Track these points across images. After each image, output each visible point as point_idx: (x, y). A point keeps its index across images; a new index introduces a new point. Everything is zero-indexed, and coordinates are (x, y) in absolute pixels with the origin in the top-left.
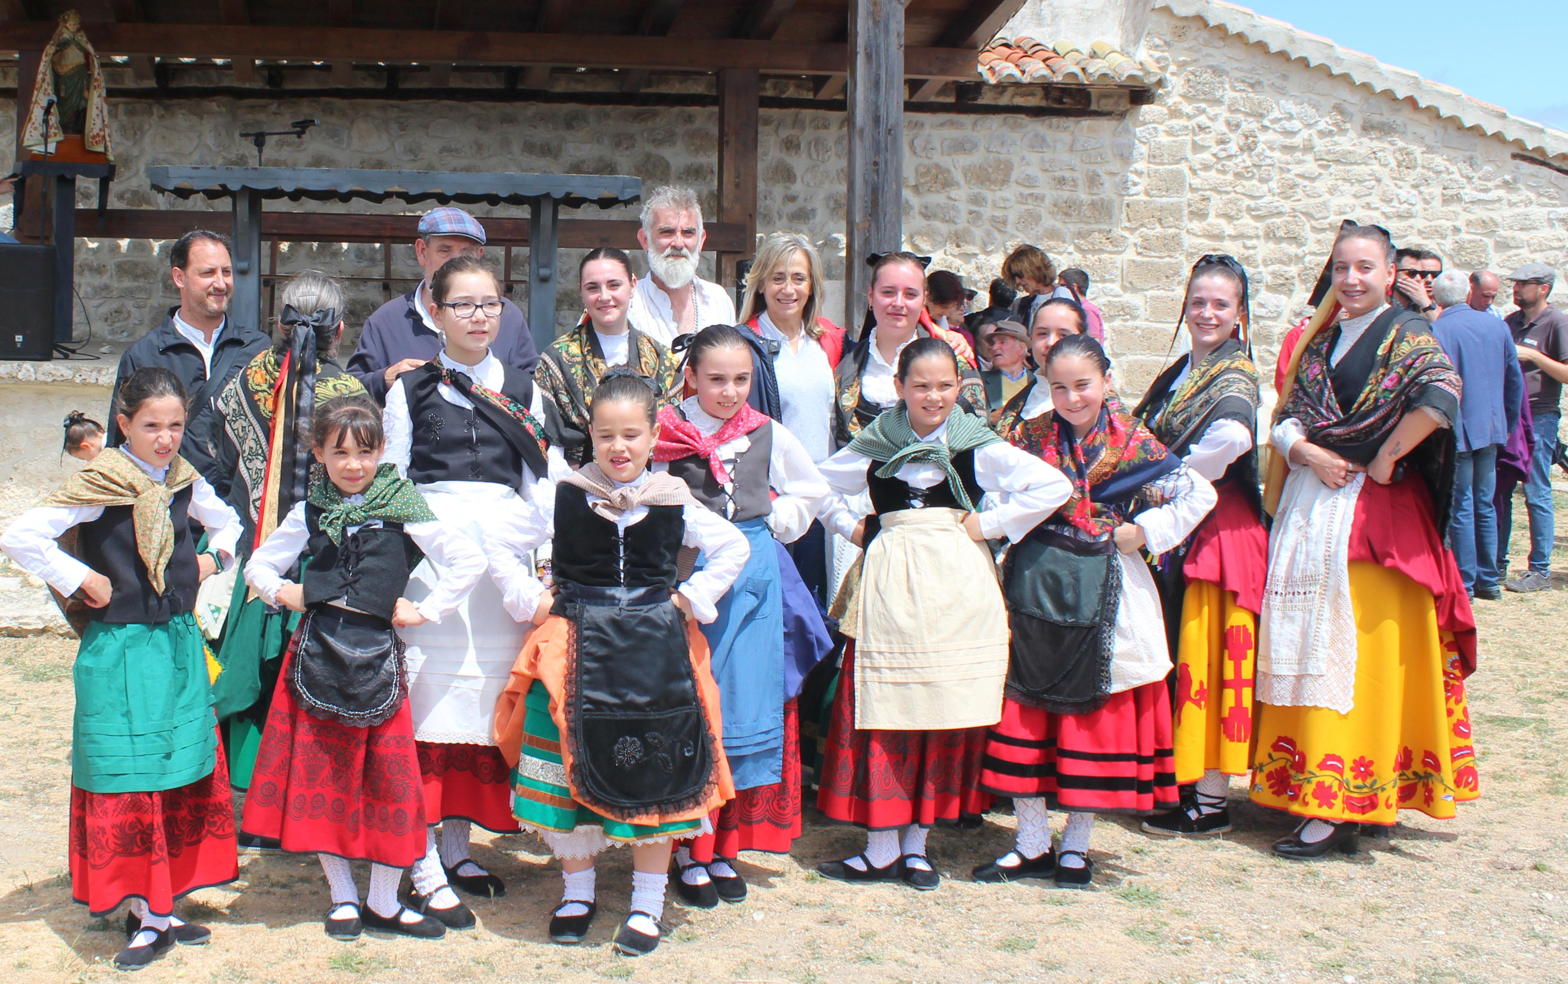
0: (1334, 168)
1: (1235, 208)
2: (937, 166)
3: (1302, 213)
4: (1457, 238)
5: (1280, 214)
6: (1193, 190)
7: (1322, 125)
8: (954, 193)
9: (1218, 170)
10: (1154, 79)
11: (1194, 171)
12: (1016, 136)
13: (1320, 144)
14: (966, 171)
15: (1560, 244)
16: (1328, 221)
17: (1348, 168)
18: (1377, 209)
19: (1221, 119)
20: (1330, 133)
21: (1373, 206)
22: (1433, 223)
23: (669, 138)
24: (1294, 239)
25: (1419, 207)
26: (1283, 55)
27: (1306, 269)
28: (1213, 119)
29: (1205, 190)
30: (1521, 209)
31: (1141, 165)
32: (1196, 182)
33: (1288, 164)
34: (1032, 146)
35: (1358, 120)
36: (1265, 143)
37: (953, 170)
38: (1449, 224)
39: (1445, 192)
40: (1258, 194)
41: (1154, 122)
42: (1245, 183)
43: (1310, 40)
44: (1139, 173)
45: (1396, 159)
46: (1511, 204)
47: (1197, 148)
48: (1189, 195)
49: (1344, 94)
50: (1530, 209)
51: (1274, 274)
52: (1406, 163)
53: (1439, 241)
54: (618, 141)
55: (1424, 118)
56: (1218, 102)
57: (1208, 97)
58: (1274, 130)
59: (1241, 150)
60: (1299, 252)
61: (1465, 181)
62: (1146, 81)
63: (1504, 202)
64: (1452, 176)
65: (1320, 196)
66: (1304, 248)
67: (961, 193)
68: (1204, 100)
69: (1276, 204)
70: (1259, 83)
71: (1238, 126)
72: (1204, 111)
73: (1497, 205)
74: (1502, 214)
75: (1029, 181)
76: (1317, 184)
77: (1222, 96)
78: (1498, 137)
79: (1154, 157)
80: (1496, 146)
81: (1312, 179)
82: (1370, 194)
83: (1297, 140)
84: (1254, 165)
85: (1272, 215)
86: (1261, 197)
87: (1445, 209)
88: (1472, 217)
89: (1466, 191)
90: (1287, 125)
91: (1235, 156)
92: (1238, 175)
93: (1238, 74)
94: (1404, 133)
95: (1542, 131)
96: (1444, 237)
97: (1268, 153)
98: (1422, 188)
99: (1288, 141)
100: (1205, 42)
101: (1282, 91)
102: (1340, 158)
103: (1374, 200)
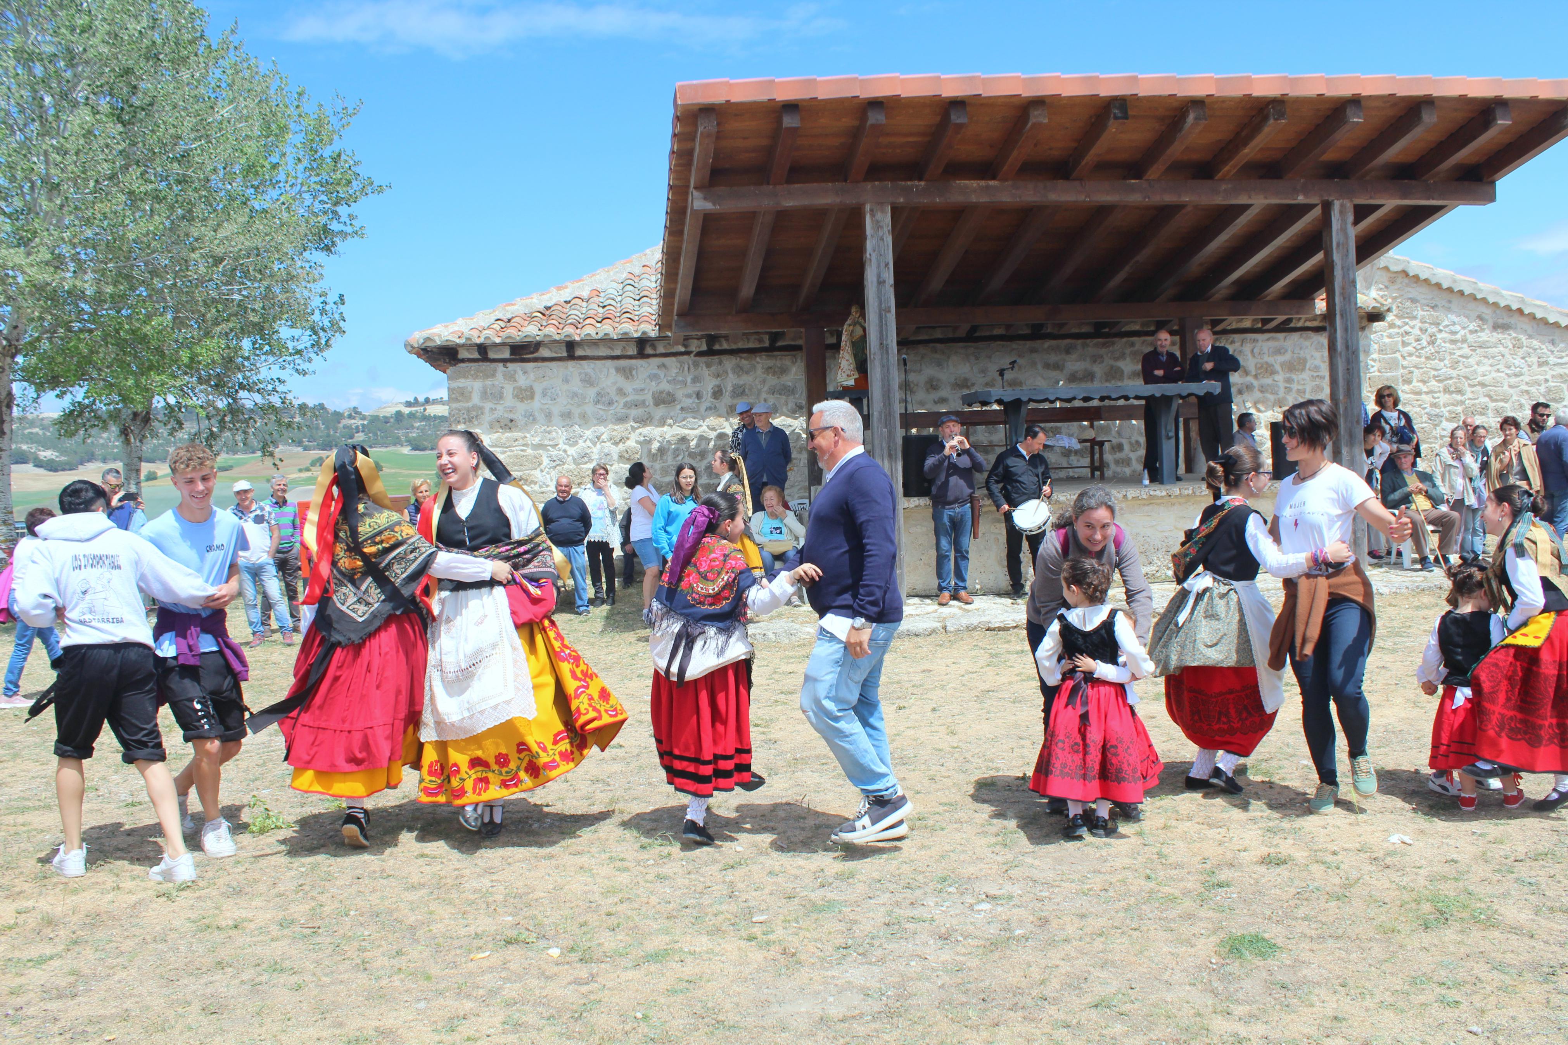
0: (1478, 351)
1: (1427, 376)
2: (1267, 363)
3: (1463, 377)
4: (1548, 386)
5: (1451, 378)
6: (1404, 368)
7: (1471, 327)
8: (1276, 377)
9: (1416, 356)
10: (1386, 308)
11: (1404, 357)
12: (1307, 343)
13: (1471, 338)
14: (1282, 365)
16: (1477, 380)
17: (1486, 350)
18: (1503, 372)
19: (1417, 327)
20: (1476, 331)
21: (1501, 370)
22: (1534, 378)
23: (1123, 356)
24: (1460, 392)
25: (1526, 369)
26: (1450, 290)
28: (1412, 328)
29: (1411, 367)
31: (1375, 356)
32: (1405, 363)
33: (1454, 350)
34: (1316, 349)
35: (1490, 322)
36: (1441, 339)
37: (1275, 365)
38: (1542, 378)
39: (1539, 360)
40: (1439, 368)
41: (1381, 331)
42: (1431, 362)
43: (1464, 281)
44: (1374, 360)
45: (1512, 343)
47: (1404, 344)
48: (1402, 371)
49: (1482, 309)
51: (1449, 411)
52: (1517, 346)
54: (1095, 359)
55: (1526, 320)
56: (1415, 318)
57: (1410, 315)
58: (1446, 332)
59: (1429, 344)
61: (1549, 353)
62: (1382, 309)
64: (1542, 351)
65: (1472, 367)
67: (1280, 377)
68: (1407, 318)
69: (1449, 373)
70: (1436, 306)
71: (1426, 331)
72: (1407, 324)
75: (1316, 368)
76: (1470, 360)
77: (1417, 315)
81: (1467, 358)
82: (1499, 364)
83: (1458, 337)
84: (1436, 352)
85: (1447, 379)
86: (1440, 370)
87: (1538, 370)
88: (1553, 373)
90: (1452, 328)
91: (1426, 347)
92: (1427, 358)
93: (1425, 302)
94: (1516, 328)
96: (1541, 386)
97: (1443, 345)
98: (1527, 359)
99: (1453, 337)
100: (1407, 285)
101: (1449, 310)
102: (1482, 345)
103: (1501, 367)
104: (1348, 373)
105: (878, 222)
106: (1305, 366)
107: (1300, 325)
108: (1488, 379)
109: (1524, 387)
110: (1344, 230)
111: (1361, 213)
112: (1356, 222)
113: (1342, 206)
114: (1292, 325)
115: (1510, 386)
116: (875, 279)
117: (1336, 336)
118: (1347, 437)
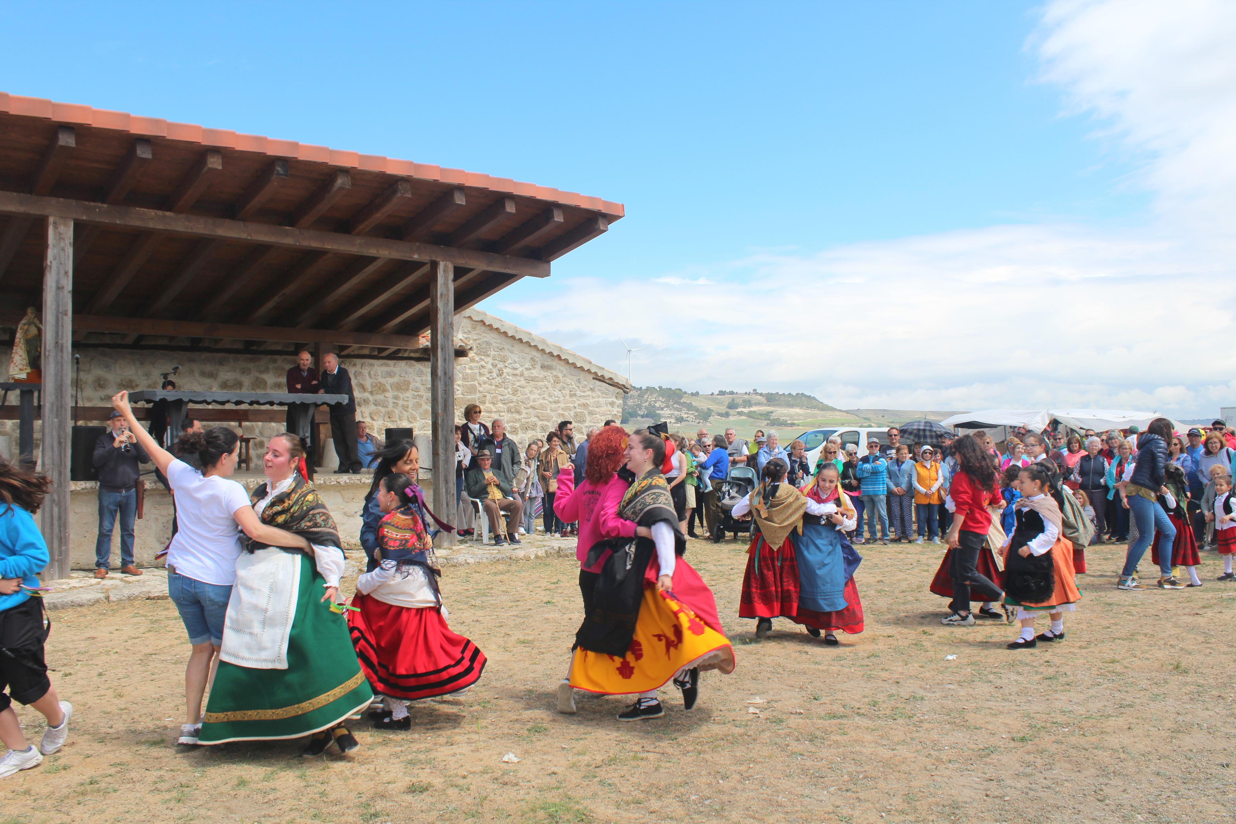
0: (532, 383)
1: (495, 400)
2: (380, 383)
3: (520, 402)
4: (575, 411)
5: (512, 402)
6: (480, 392)
7: (527, 366)
8: (387, 394)
9: (489, 384)
10: (469, 347)
11: (480, 385)
12: (411, 370)
13: (526, 373)
14: (392, 385)
17: (536, 383)
18: (547, 400)
19: (490, 363)
20: (530, 369)
21: (545, 398)
22: (567, 405)
23: (266, 370)
24: (518, 412)
25: (561, 399)
26: (513, 337)
27: (522, 424)
28: (487, 363)
29: (484, 392)
30: (596, 399)
31: (459, 382)
32: (481, 389)
33: (515, 381)
35: (540, 364)
36: (506, 373)
38: (572, 405)
39: (570, 392)
40: (504, 394)
41: (465, 364)
42: (499, 389)
43: (523, 332)
44: (459, 385)
45: (553, 379)
46: (593, 397)
47: (481, 374)
48: (477, 395)
49: (534, 353)
50: (599, 399)
51: (511, 426)
52: (557, 381)
53: (569, 412)
54: (244, 371)
55: (562, 363)
56: (489, 356)
57: (485, 354)
58: (509, 368)
59: (498, 376)
61: (576, 388)
62: (466, 348)
63: (591, 396)
64: (573, 386)
65: (527, 395)
66: (522, 416)
67: (390, 394)
68: (483, 356)
69: (511, 398)
70: (504, 348)
71: (496, 366)
72: (483, 360)
73: (588, 398)
74: (590, 401)
75: (417, 390)
76: (525, 390)
77: (490, 354)
78: (589, 371)
80: (588, 374)
81: (523, 387)
82: (544, 394)
83: (518, 372)
84: (503, 382)
85: (510, 402)
87: (570, 399)
88: (580, 403)
90: (514, 365)
91: (495, 378)
92: (496, 386)
93: (496, 345)
94: (556, 369)
95: (603, 369)
96: (570, 410)
97: (507, 377)
98: (562, 391)
99: (515, 372)
100: (484, 332)
101: (512, 352)
102: (533, 379)
103: (546, 396)
104: (446, 393)
105: (60, 234)
106: (409, 387)
107: (406, 355)
108: (537, 404)
109: (561, 412)
110: (446, 284)
111: (459, 272)
112: (455, 280)
113: (446, 266)
114: (400, 355)
115: (552, 411)
116: (54, 285)
117: (437, 366)
118: (443, 442)
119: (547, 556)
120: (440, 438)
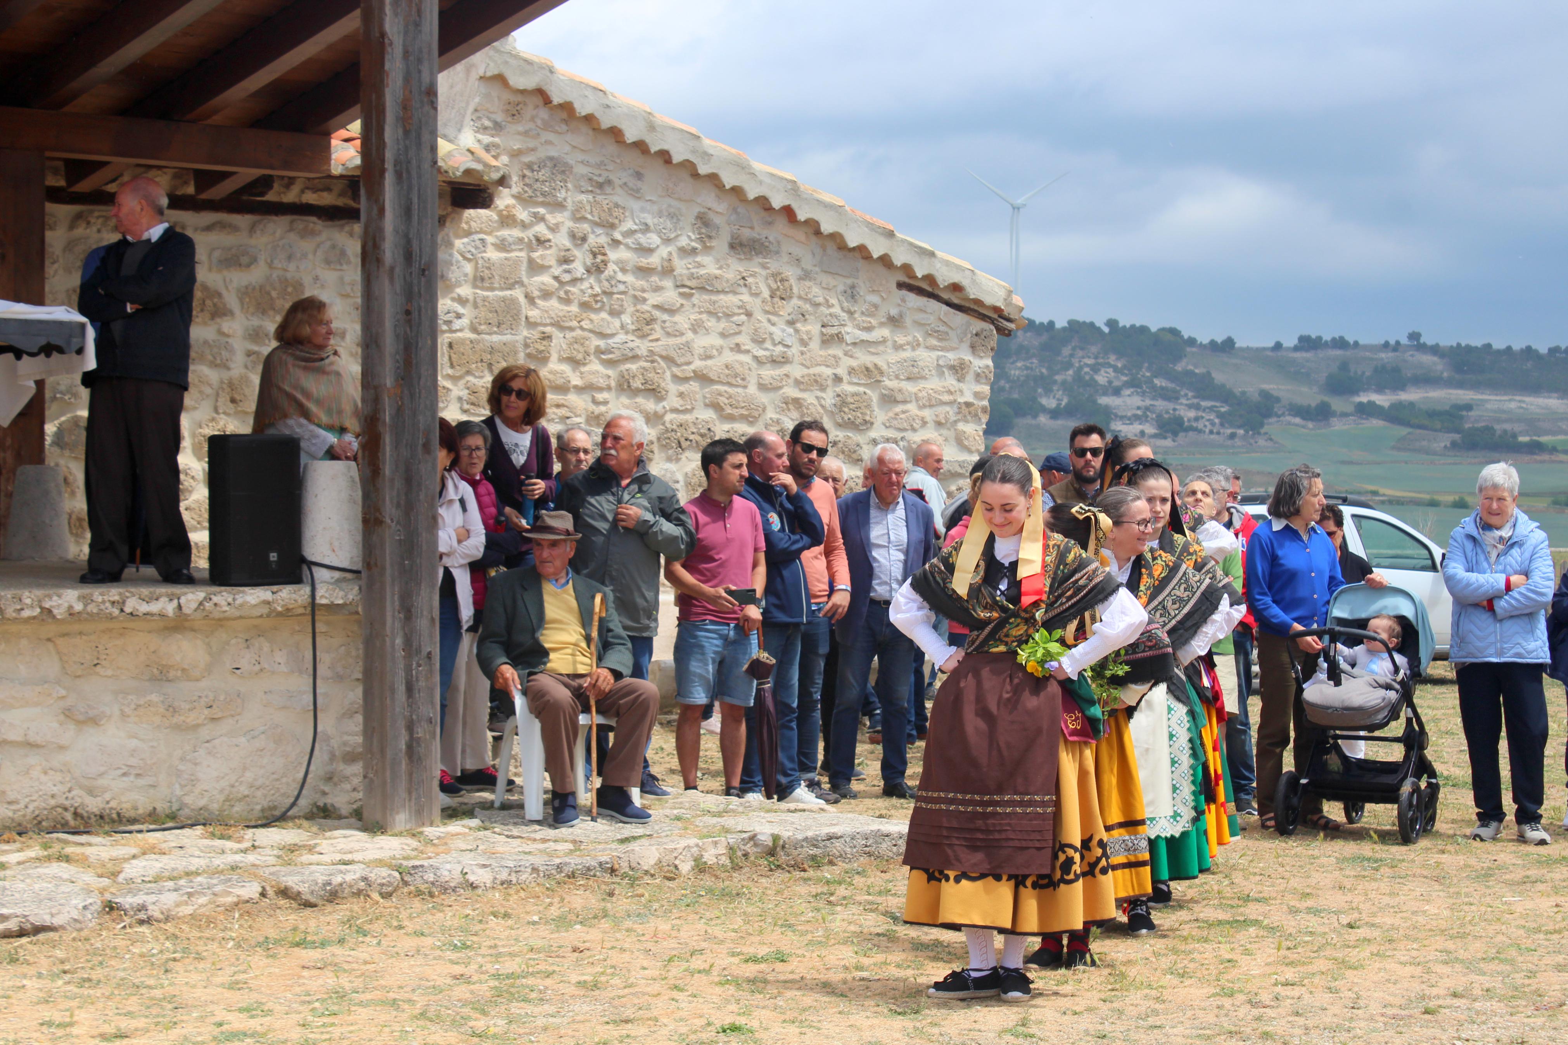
0: (698, 298)
1: (581, 349)
3: (661, 357)
4: (838, 389)
5: (635, 358)
6: (531, 324)
7: (683, 242)
8: (226, 325)
9: (560, 298)
10: (496, 176)
11: (531, 300)
12: (307, 245)
13: (681, 266)
14: (245, 293)
15: (951, 398)
16: (692, 367)
17: (714, 298)
18: (748, 351)
19: (564, 230)
20: (694, 251)
21: (743, 348)
22: (812, 371)
24: (654, 392)
25: (795, 350)
26: (640, 146)
27: (667, 431)
28: (554, 229)
29: (545, 325)
30: (907, 354)
31: (465, 290)
32: (534, 314)
33: (644, 291)
34: (328, 262)
35: (725, 233)
36: (616, 263)
37: (224, 292)
38: (828, 372)
39: (824, 330)
40: (609, 332)
41: (481, 231)
42: (593, 316)
43: (674, 129)
44: (462, 301)
45: (769, 287)
46: (898, 347)
47: (535, 268)
48: (525, 333)
49: (708, 199)
50: (917, 353)
52: (781, 294)
53: (819, 394)
55: (801, 235)
56: (559, 206)
57: (549, 199)
58: (627, 246)
59: (588, 271)
60: (659, 408)
61: (844, 315)
62: (486, 178)
63: (889, 343)
64: (832, 310)
65: (682, 334)
66: (665, 403)
67: (235, 326)
68: (543, 204)
69: (631, 345)
70: (609, 182)
71: (584, 239)
72: (542, 219)
73: (881, 348)
74: (887, 359)
76: (677, 318)
77: (565, 199)
78: (885, 261)
79: (482, 279)
80: (881, 269)
81: (671, 312)
82: (739, 333)
83: (654, 260)
84: (604, 293)
85: (626, 359)
86: (612, 335)
87: (822, 353)
88: (854, 363)
89: (848, 329)
90: (643, 239)
91: (581, 279)
92: (584, 306)
93: (584, 170)
94: (777, 253)
95: (932, 254)
96: (823, 389)
97: (620, 276)
98: (799, 325)
99: (644, 262)
100: (547, 127)
101: (635, 194)
102: (706, 286)
103: (744, 339)
104: (409, 322)
107: (291, 197)
108: (714, 366)
109: (792, 392)
114: (270, 197)
115: (763, 387)
117: (381, 230)
118: (399, 484)
119: (736, 868)
120: (387, 470)
